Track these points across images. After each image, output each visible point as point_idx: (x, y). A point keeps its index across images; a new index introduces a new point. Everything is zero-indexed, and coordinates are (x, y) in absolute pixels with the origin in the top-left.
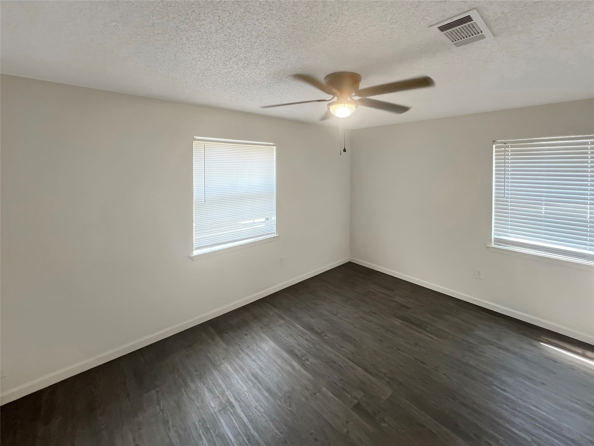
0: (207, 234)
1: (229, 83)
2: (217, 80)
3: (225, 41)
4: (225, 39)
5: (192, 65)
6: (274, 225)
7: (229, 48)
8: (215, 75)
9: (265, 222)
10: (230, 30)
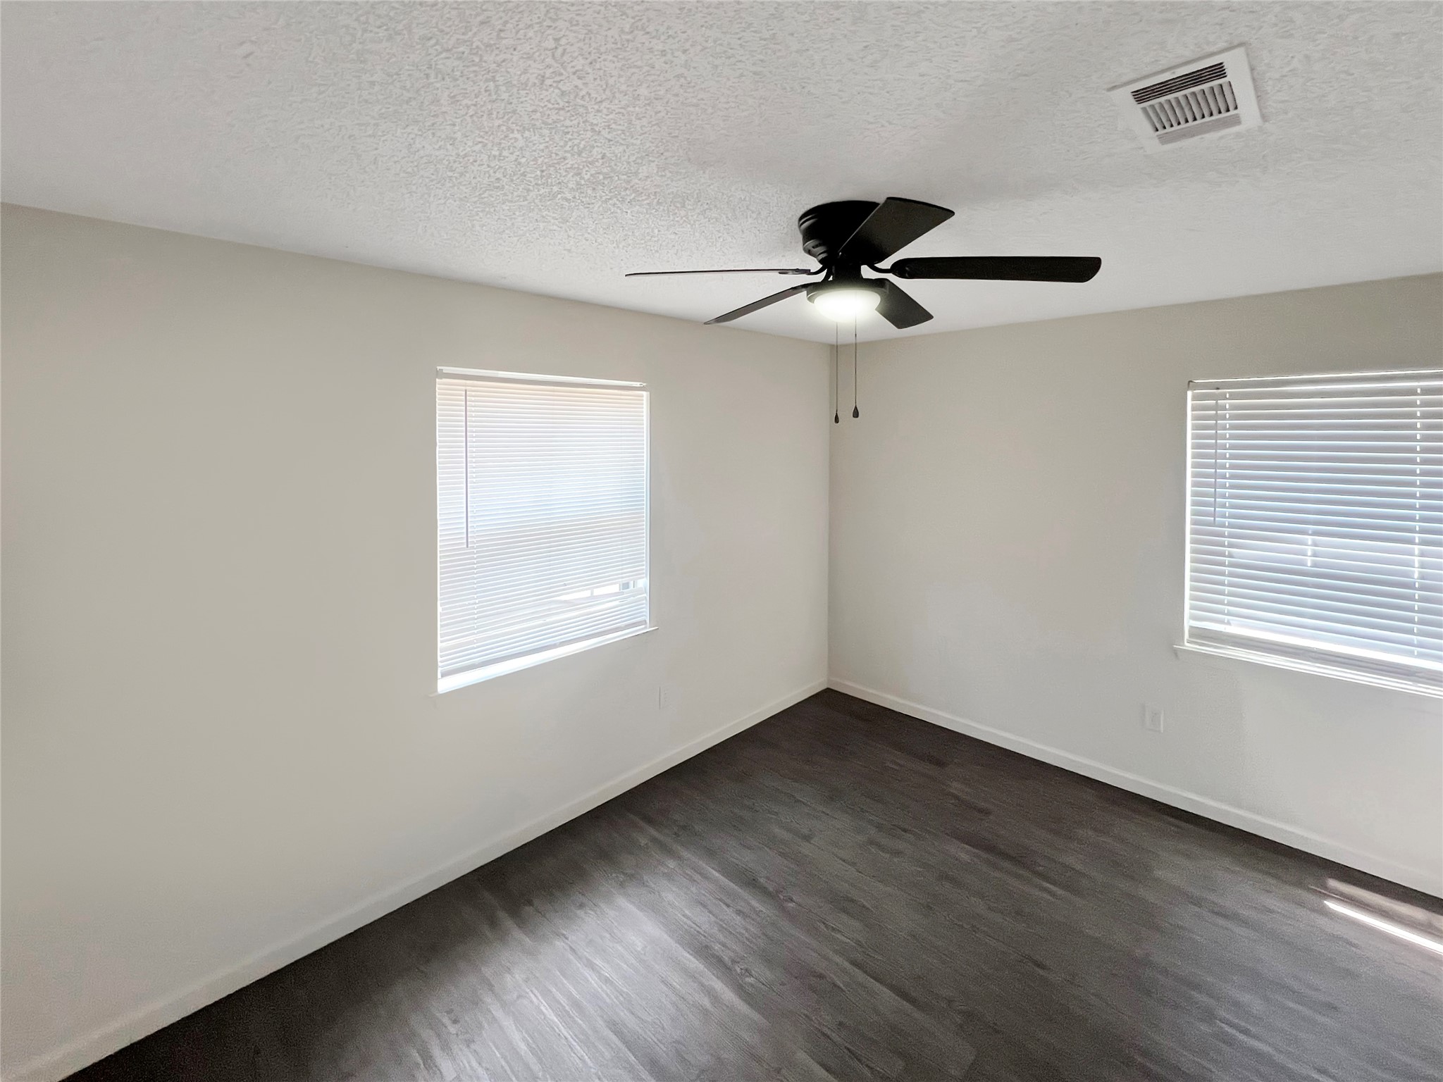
0: (474, 634)
1: (545, 224)
2: (514, 216)
3: (560, 109)
4: (558, 104)
5: (450, 174)
6: (644, 602)
7: (566, 131)
8: (512, 201)
9: (623, 593)
10: (579, 78)
